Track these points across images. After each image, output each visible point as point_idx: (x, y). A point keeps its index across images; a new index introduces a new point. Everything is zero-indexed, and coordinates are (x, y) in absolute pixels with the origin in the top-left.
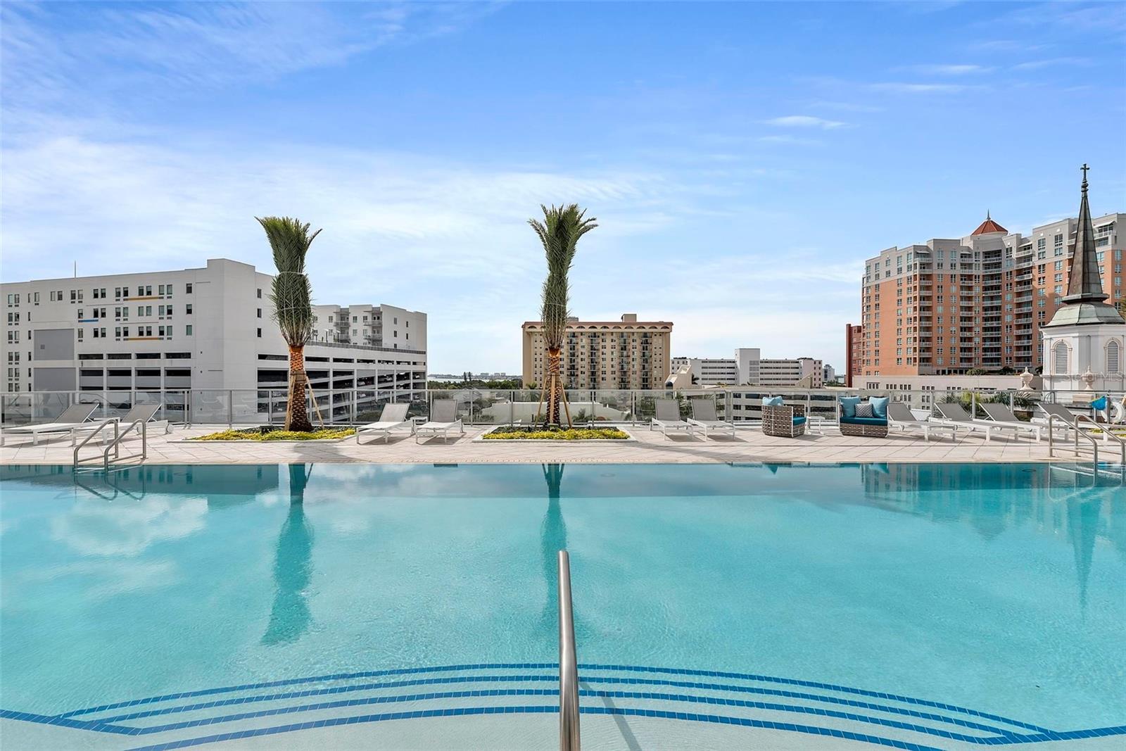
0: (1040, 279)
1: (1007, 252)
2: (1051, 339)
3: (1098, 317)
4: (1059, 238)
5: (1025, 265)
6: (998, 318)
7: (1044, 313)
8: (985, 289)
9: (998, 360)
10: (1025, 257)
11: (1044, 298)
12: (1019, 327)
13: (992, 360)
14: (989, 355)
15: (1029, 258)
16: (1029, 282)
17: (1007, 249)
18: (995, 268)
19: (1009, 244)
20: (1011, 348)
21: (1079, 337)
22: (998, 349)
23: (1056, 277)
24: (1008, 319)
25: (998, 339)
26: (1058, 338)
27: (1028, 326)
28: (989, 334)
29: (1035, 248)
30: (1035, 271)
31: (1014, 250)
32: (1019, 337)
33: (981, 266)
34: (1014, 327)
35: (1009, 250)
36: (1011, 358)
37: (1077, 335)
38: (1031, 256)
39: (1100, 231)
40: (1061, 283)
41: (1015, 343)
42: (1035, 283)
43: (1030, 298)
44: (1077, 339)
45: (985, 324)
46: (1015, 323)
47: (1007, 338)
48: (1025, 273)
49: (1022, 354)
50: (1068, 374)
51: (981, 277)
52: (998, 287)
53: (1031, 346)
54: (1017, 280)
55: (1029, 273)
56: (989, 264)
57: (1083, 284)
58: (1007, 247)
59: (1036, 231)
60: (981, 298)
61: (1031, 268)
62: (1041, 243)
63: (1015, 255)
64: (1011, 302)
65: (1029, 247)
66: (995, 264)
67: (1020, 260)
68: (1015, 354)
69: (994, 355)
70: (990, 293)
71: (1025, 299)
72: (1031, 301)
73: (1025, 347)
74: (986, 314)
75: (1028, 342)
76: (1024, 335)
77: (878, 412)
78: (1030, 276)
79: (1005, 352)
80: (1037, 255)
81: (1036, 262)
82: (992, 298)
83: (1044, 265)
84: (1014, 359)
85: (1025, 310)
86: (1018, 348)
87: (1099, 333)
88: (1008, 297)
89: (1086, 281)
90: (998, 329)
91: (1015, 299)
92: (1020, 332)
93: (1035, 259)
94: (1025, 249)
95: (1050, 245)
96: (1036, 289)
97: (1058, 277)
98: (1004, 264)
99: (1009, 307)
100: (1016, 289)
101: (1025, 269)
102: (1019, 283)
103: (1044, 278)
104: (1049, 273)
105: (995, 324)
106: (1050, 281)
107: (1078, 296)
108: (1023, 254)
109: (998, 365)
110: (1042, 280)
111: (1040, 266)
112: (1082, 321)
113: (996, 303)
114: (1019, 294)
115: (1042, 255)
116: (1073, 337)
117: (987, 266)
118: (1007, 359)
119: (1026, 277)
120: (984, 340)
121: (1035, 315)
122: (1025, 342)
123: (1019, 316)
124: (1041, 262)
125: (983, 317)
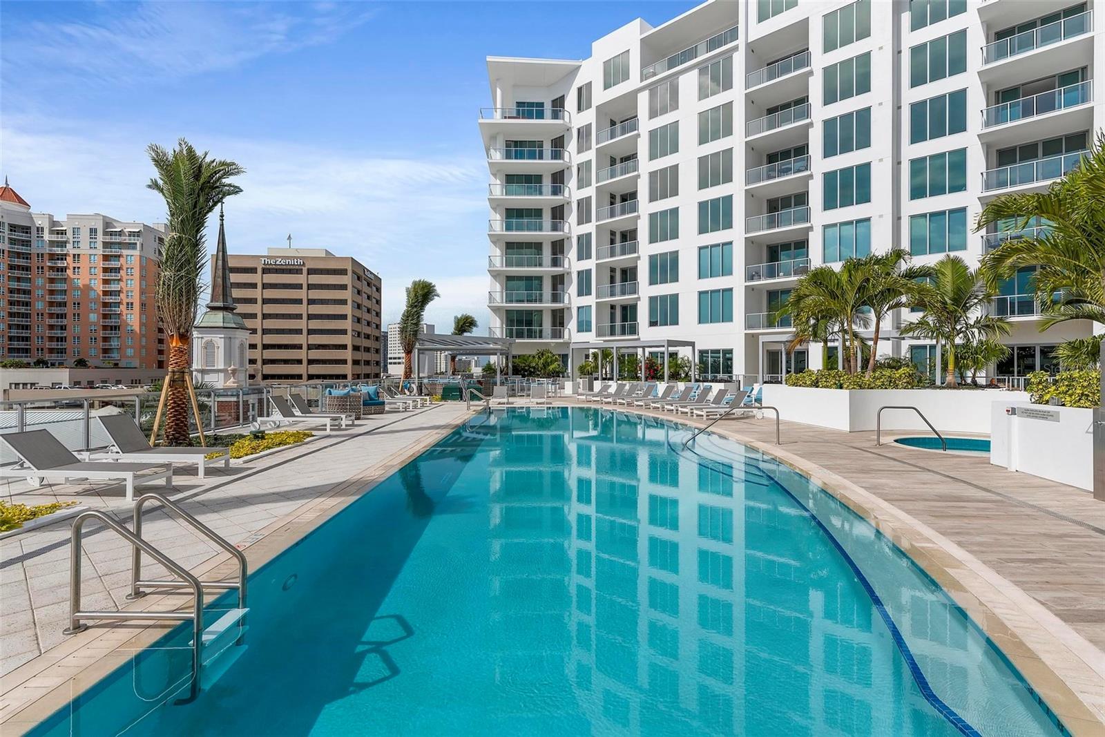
0: (74, 268)
1: (38, 231)
2: (202, 338)
3: (235, 323)
4: (93, 231)
5: (58, 250)
6: (27, 304)
7: (79, 304)
8: (11, 267)
9: (27, 351)
10: (58, 242)
11: (78, 288)
12: (51, 316)
13: (18, 350)
14: (16, 344)
15: (63, 244)
16: (63, 269)
17: (38, 228)
18: (23, 245)
19: (40, 222)
20: (42, 338)
21: (224, 338)
22: (27, 339)
23: (90, 270)
24: (39, 306)
25: (27, 327)
26: (207, 337)
27: (63, 316)
28: (16, 321)
29: (70, 234)
30: (70, 259)
31: (46, 231)
32: (51, 327)
33: (6, 239)
34: (46, 316)
35: (40, 230)
36: (42, 350)
37: (223, 336)
38: (65, 242)
39: (130, 236)
40: (95, 277)
41: (48, 333)
42: (69, 272)
43: (64, 286)
44: (223, 340)
45: (11, 309)
46: (47, 311)
47: (38, 326)
48: (58, 259)
49: (54, 345)
50: (215, 368)
51: (6, 253)
52: (27, 269)
53: (65, 337)
54: (49, 264)
55: (62, 259)
56: (15, 240)
57: (223, 295)
58: (38, 226)
59: (71, 217)
60: (6, 278)
61: (66, 255)
62: (76, 231)
63: (47, 237)
64: (43, 287)
65: (63, 233)
66: (23, 241)
67: (52, 243)
68: (48, 345)
69: (22, 345)
70: (17, 273)
71: (58, 286)
72: (65, 291)
73: (58, 338)
74: (11, 297)
75: (62, 333)
76: (57, 326)
77: (373, 396)
78: (64, 264)
79: (35, 343)
80: (72, 242)
81: (69, 249)
82: (19, 279)
83: (79, 255)
84: (46, 351)
85: (59, 298)
86: (51, 339)
87: (237, 336)
88: (40, 282)
89: (225, 293)
90: (27, 316)
91: (47, 285)
92: (53, 321)
93: (69, 246)
94: (58, 234)
95: (84, 236)
96: (70, 278)
97: (93, 270)
98: (34, 244)
99: (40, 292)
100: (48, 274)
101: (58, 255)
102: (51, 268)
103: (79, 268)
104: (83, 264)
105: (23, 310)
106: (84, 271)
107: (220, 304)
108: (54, 238)
109: (27, 357)
110: (76, 270)
111: (74, 255)
112: (226, 325)
113: (23, 286)
114: (52, 281)
115: (76, 244)
116: (220, 338)
117: (12, 241)
118: (38, 350)
119: (60, 264)
120: (10, 327)
121: (70, 306)
122: (58, 333)
123: (51, 304)
124: (76, 252)
125: (9, 300)
